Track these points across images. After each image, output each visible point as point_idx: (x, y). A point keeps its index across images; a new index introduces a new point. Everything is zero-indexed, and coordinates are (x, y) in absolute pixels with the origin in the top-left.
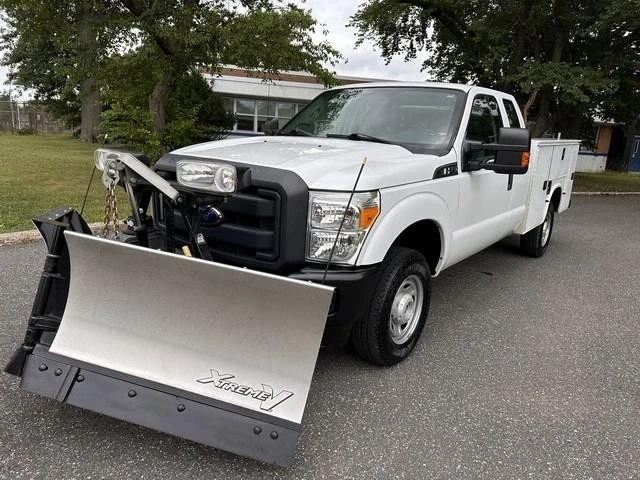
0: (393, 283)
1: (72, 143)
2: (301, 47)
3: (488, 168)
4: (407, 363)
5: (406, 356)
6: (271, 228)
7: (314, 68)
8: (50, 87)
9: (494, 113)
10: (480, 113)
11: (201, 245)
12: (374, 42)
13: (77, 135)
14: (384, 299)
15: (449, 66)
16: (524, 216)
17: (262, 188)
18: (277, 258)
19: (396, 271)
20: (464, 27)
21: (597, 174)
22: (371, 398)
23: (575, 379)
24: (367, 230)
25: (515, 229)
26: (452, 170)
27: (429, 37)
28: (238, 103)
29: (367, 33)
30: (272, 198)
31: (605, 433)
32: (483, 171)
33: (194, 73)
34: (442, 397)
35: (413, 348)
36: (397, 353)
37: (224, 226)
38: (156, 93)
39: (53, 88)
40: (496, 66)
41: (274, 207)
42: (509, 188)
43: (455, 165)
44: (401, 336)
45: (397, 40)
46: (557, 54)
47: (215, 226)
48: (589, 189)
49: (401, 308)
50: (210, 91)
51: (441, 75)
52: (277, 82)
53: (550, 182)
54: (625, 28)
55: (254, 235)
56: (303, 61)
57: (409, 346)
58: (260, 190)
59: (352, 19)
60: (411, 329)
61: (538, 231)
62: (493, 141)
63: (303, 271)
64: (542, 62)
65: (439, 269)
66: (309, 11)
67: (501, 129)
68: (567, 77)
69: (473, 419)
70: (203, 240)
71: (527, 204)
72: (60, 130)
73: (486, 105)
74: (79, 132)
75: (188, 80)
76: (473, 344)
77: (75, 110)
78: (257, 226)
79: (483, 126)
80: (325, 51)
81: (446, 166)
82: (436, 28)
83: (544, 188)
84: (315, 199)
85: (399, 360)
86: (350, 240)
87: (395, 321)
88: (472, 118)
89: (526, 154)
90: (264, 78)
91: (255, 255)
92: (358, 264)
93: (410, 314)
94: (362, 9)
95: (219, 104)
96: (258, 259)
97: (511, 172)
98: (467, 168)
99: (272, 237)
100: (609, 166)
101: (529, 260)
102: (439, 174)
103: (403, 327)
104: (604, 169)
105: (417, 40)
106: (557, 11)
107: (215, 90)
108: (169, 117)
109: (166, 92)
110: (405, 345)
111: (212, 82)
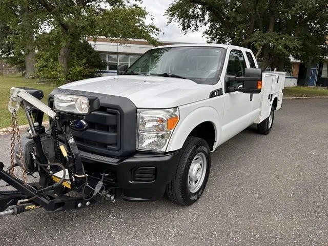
0: (189, 159)
1: (21, 79)
2: (139, 26)
3: (239, 90)
4: (198, 203)
5: (198, 198)
6: (115, 131)
7: (147, 37)
8: (8, 50)
9: (241, 59)
10: (233, 59)
11: (72, 144)
12: (179, 24)
13: (24, 75)
14: (184, 168)
15: (217, 34)
16: (260, 113)
17: (109, 108)
18: (120, 149)
19: (190, 152)
20: (224, 14)
21: (292, 88)
22: (178, 227)
23: (292, 207)
24: (172, 131)
25: (254, 121)
26: (219, 92)
27: (206, 20)
28: (108, 56)
29: (174, 18)
30: (115, 114)
31: (311, 242)
32: (237, 92)
33: (84, 41)
34: (219, 224)
35: (201, 194)
36: (192, 198)
37: (88, 130)
38: (62, 52)
39: (10, 51)
40: (240, 35)
41: (117, 120)
42: (251, 100)
43: (221, 90)
44: (194, 188)
45: (190, 22)
46: (271, 27)
47: (83, 130)
48: (290, 96)
49: (194, 172)
50: (93, 50)
51: (213, 39)
52: (128, 45)
53: (272, 95)
54: (304, 14)
55: (106, 136)
56: (141, 34)
57: (200, 193)
58: (108, 109)
59: (166, 12)
60: (200, 183)
61: (266, 121)
62: (241, 75)
63: (135, 156)
64: (264, 32)
65: (214, 148)
66: (145, 8)
67: (246, 69)
68: (277, 40)
69: (237, 237)
70: (73, 141)
71: (261, 108)
72: (15, 73)
73: (237, 55)
74: (25, 74)
75: (81, 45)
76: (235, 188)
77: (22, 62)
78: (107, 130)
79: (235, 67)
80: (152, 28)
81: (216, 91)
82: (210, 16)
83: (269, 98)
84: (141, 114)
85: (194, 201)
86: (163, 137)
87: (191, 179)
88: (230, 62)
89: (260, 82)
90: (121, 43)
91: (106, 147)
92: (167, 151)
93: (199, 175)
94: (171, 6)
95: (97, 56)
96: (109, 150)
97: (251, 92)
98: (227, 91)
99: (117, 136)
100: (299, 84)
101: (262, 136)
102: (212, 95)
103: (196, 182)
104: (296, 85)
105: (200, 21)
106: (270, 6)
107: (95, 49)
108: (70, 65)
109: (68, 51)
110: (197, 192)
111: (94, 46)
